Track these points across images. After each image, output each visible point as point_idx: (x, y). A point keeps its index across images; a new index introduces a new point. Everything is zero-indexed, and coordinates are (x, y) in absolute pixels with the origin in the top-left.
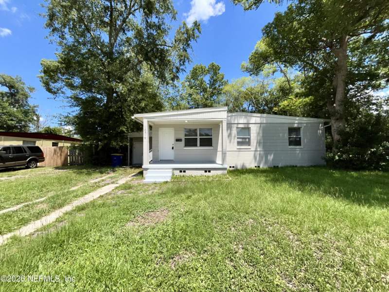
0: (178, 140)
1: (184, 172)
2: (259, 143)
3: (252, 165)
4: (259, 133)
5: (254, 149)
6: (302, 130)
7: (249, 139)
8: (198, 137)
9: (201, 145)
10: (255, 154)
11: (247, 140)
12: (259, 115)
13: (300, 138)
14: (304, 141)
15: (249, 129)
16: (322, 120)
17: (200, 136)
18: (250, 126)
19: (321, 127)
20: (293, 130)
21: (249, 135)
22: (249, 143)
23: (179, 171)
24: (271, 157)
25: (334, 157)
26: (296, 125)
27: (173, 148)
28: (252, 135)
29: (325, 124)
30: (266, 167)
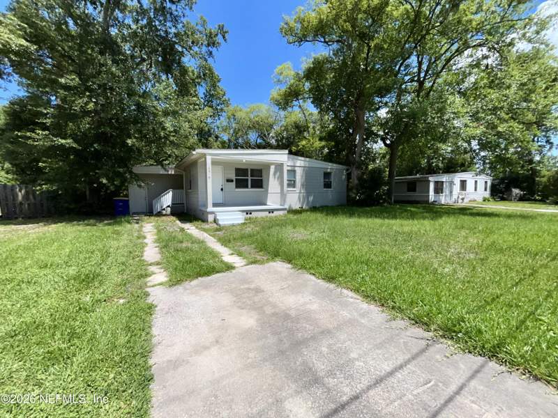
0: (229, 181)
1: (251, 214)
2: (302, 185)
3: (297, 206)
4: (302, 176)
5: (298, 191)
6: (332, 174)
7: (294, 181)
8: (249, 178)
9: (252, 187)
10: (299, 196)
11: (293, 182)
12: (303, 158)
13: (331, 182)
14: (333, 184)
15: (294, 171)
16: (344, 167)
17: (251, 176)
18: (296, 168)
19: (345, 172)
20: (327, 175)
21: (295, 177)
22: (294, 186)
23: (245, 213)
24: (311, 198)
25: (356, 198)
26: (329, 170)
27: (222, 189)
28: (297, 177)
29: (347, 170)
30: (307, 208)
